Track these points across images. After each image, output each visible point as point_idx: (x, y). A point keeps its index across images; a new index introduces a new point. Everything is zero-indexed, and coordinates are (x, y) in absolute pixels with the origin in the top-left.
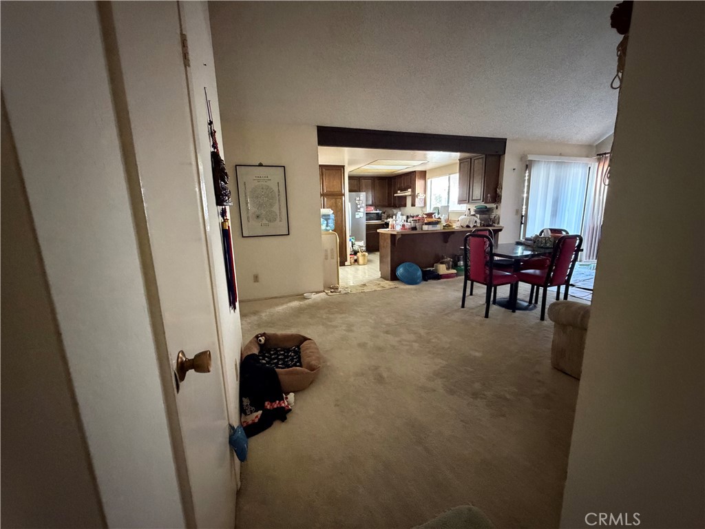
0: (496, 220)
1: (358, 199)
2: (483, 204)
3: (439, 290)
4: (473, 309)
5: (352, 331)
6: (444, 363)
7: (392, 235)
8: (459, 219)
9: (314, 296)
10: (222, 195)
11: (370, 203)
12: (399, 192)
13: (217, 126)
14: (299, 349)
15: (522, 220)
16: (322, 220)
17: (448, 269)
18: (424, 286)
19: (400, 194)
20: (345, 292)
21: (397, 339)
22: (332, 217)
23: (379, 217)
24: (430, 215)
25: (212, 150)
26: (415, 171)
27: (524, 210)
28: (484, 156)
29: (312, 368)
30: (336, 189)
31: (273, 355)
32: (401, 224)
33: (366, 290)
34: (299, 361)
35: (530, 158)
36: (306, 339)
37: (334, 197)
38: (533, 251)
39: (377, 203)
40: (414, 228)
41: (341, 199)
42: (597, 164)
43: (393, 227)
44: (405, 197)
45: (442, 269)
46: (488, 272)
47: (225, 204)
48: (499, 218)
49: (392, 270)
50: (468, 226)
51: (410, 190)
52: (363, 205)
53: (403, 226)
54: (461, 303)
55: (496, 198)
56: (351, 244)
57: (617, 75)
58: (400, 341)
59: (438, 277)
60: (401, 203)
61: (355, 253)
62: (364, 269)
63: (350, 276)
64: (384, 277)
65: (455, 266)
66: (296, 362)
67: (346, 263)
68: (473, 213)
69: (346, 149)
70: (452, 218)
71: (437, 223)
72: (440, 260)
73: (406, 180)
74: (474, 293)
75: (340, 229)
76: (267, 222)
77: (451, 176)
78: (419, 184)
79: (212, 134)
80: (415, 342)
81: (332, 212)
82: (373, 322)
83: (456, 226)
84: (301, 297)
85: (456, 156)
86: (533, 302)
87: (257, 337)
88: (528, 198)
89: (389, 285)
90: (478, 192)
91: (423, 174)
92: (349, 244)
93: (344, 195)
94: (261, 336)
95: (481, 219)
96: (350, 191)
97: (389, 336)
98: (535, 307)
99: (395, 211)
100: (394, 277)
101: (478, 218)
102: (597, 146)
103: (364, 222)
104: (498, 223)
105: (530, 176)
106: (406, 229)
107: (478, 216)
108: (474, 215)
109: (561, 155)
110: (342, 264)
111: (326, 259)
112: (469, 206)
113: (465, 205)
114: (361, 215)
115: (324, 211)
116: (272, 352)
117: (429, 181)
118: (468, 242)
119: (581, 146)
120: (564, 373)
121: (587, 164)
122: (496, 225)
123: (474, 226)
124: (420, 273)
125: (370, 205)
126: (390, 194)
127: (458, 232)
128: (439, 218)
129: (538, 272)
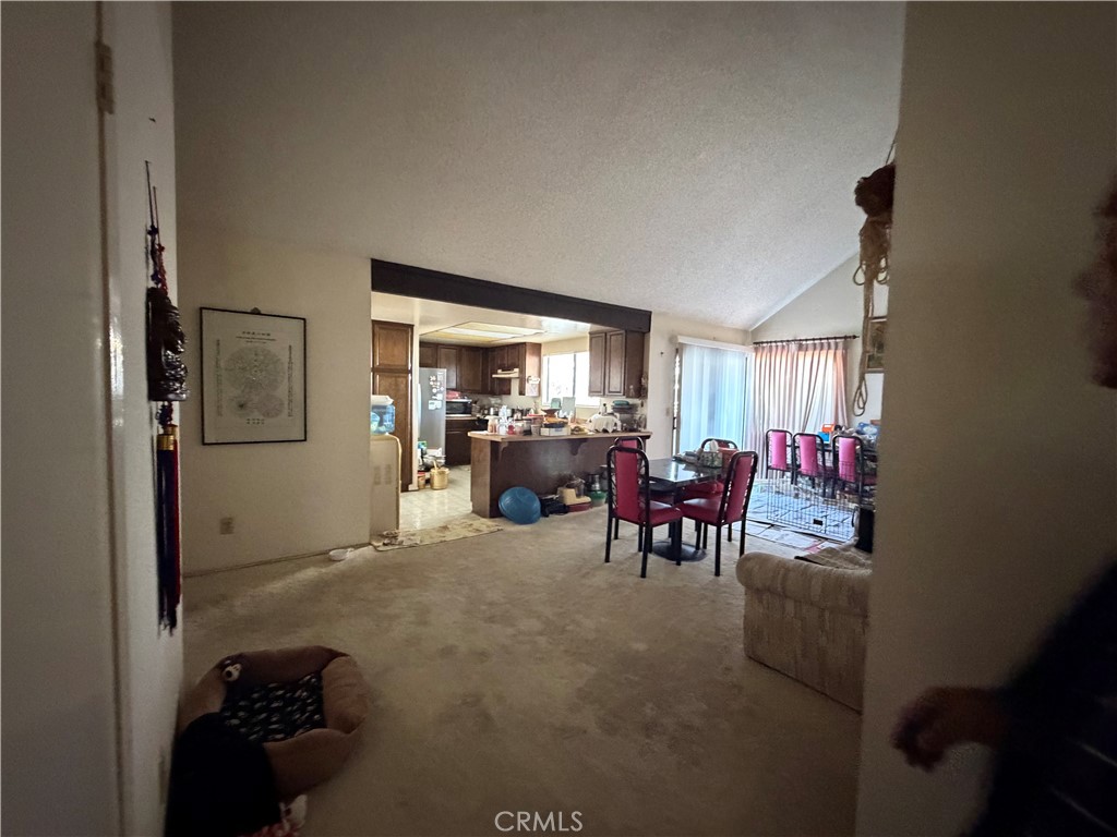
0: (642, 423)
1: (434, 378)
2: (624, 399)
3: (566, 533)
4: (621, 563)
5: (425, 623)
6: (593, 670)
7: (492, 442)
8: (592, 418)
9: (350, 554)
10: (167, 379)
11: (453, 385)
12: (500, 371)
13: (168, 238)
14: (320, 678)
15: (675, 423)
16: (372, 414)
17: (578, 496)
18: (545, 524)
19: (501, 374)
20: (409, 543)
21: (510, 631)
22: (392, 409)
23: (466, 409)
24: (551, 413)
25: (152, 284)
26: (525, 343)
27: (676, 407)
28: (623, 332)
29: (349, 726)
30: (398, 362)
31: (258, 700)
32: (508, 424)
33: (449, 536)
34: (319, 710)
35: (681, 340)
36: (333, 655)
37: (392, 375)
38: (698, 471)
39: (465, 387)
40: (528, 432)
41: (407, 378)
42: (754, 354)
43: (494, 429)
44: (509, 380)
45: (570, 497)
46: (643, 505)
47: (171, 396)
48: (645, 419)
49: (492, 500)
50: (605, 431)
51: (516, 370)
52: (442, 389)
53: (511, 427)
54: (604, 554)
55: (641, 392)
56: (419, 454)
57: (860, 267)
58: (514, 635)
59: (565, 509)
60: (503, 388)
61: (428, 468)
62: (443, 496)
63: (418, 511)
64: (477, 512)
65: (588, 491)
66: (314, 713)
67: (411, 487)
68: (610, 410)
69: (417, 301)
70: (580, 416)
71: (562, 425)
72: (565, 482)
73: (513, 354)
74: (619, 535)
75: (402, 429)
76: (261, 417)
77: (578, 354)
78: (531, 362)
79: (155, 252)
80: (541, 634)
81: (391, 401)
82: (463, 600)
83: (588, 430)
84: (325, 558)
85: (584, 328)
86: (701, 545)
87: (222, 666)
88: (680, 391)
89: (488, 527)
90: (616, 380)
91: (537, 348)
92: (417, 454)
93: (411, 372)
94: (232, 664)
95: (623, 422)
96: (421, 366)
97: (494, 626)
98: (704, 554)
99: (493, 400)
100: (495, 512)
101: (617, 419)
102: (752, 332)
103: (443, 417)
104: (645, 427)
105: (681, 361)
106: (514, 433)
107: (618, 415)
108: (612, 414)
109: (714, 339)
110: (405, 489)
111: (377, 483)
112: (604, 400)
113: (598, 398)
114: (438, 404)
115: (376, 399)
116: (255, 695)
117: (545, 359)
118: (612, 458)
119: (736, 330)
120: (765, 665)
121: (744, 354)
122: (643, 430)
123: (614, 431)
124: (537, 505)
125: (453, 390)
126: (485, 376)
127: (594, 439)
128: (565, 418)
129: (703, 501)
